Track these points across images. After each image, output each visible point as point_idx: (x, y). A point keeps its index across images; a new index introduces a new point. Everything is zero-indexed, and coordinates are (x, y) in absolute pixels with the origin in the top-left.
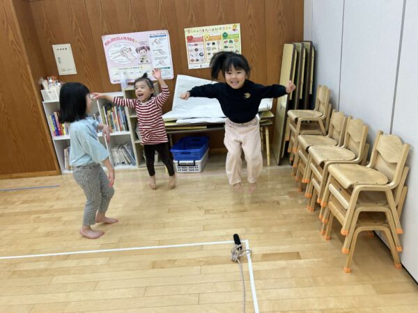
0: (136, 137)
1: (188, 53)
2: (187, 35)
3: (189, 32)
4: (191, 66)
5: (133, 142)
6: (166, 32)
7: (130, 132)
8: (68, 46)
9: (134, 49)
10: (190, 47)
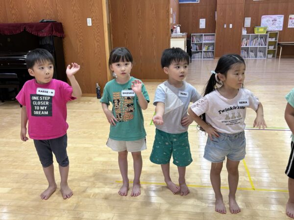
0: (268, 48)
1: (289, 23)
2: (290, 17)
4: (289, 27)
5: (267, 49)
6: (283, 16)
7: (267, 46)
8: (250, 18)
9: (271, 20)
10: (290, 21)
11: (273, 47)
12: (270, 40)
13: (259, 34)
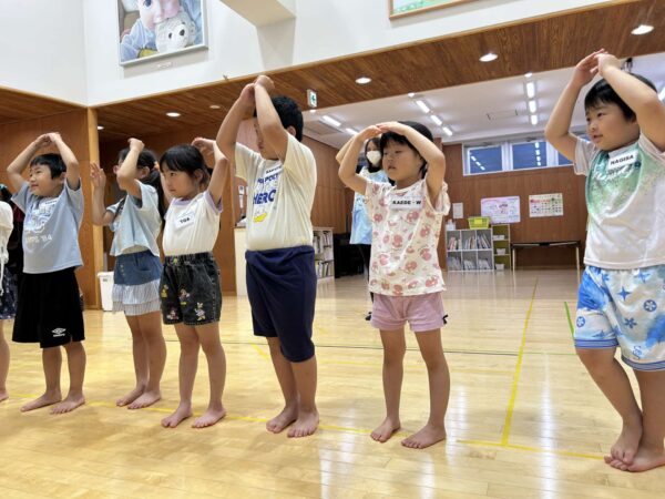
1: (530, 208)
3: (531, 198)
5: (493, 255)
6: (518, 197)
8: (461, 204)
9: (498, 206)
11: (504, 250)
12: (496, 238)
13: (476, 229)
